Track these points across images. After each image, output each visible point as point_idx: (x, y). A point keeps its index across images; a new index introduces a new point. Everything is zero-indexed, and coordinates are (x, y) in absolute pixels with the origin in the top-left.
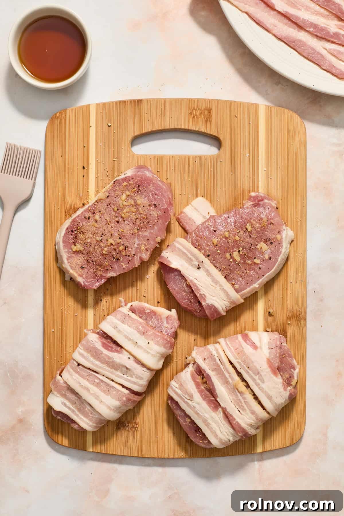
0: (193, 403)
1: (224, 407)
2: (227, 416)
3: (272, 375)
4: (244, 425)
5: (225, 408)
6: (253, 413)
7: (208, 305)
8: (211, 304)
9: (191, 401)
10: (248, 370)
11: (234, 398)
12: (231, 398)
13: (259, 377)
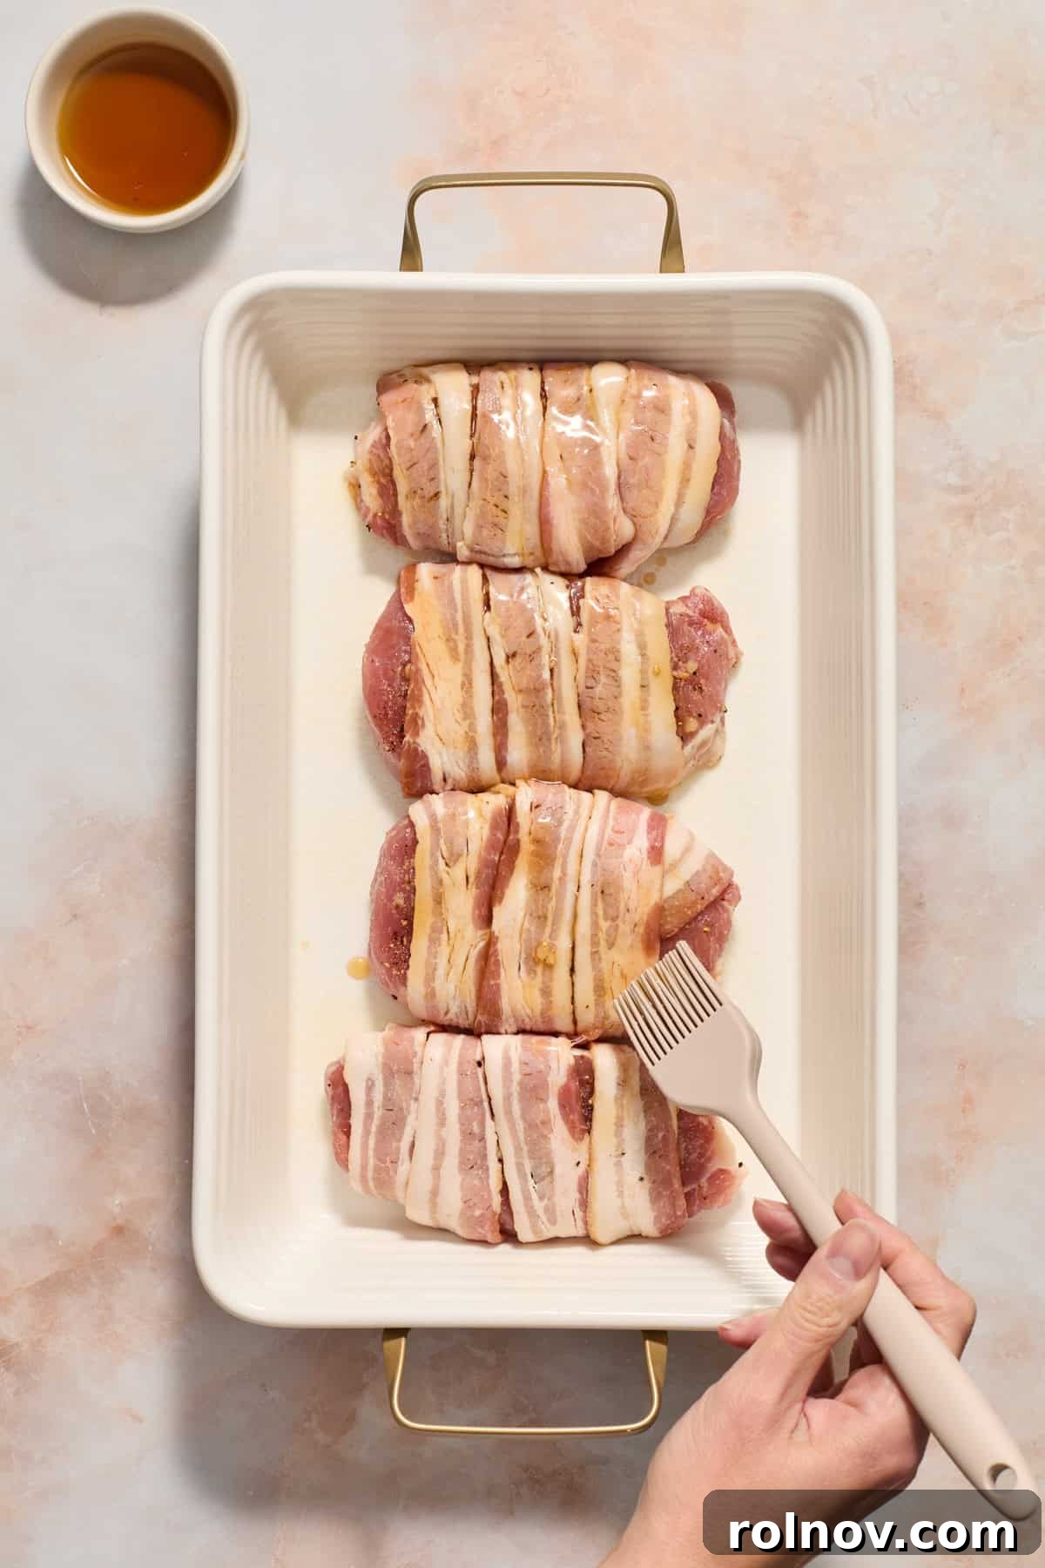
0: (448, 873)
1: (496, 934)
2: (488, 960)
3: (639, 946)
4: (505, 1005)
5: (497, 938)
6: (546, 992)
7: (416, 750)
8: (422, 751)
9: (447, 864)
10: (599, 894)
11: (533, 929)
12: (526, 925)
13: (611, 926)
